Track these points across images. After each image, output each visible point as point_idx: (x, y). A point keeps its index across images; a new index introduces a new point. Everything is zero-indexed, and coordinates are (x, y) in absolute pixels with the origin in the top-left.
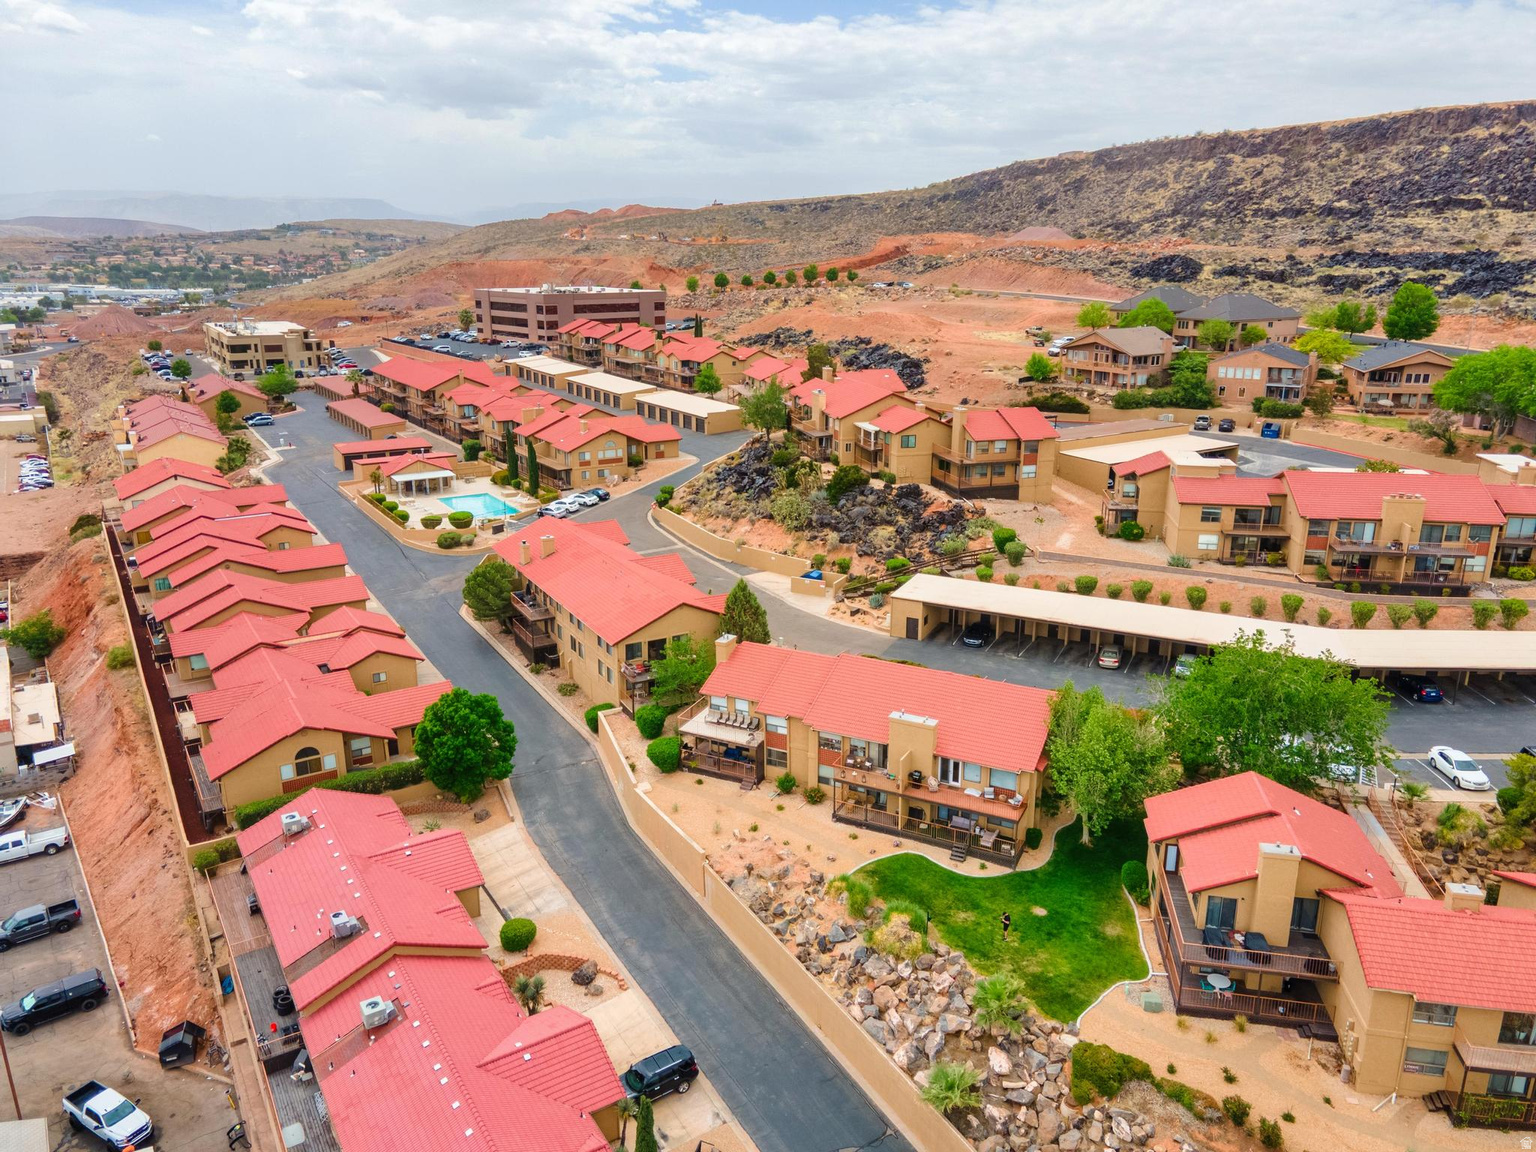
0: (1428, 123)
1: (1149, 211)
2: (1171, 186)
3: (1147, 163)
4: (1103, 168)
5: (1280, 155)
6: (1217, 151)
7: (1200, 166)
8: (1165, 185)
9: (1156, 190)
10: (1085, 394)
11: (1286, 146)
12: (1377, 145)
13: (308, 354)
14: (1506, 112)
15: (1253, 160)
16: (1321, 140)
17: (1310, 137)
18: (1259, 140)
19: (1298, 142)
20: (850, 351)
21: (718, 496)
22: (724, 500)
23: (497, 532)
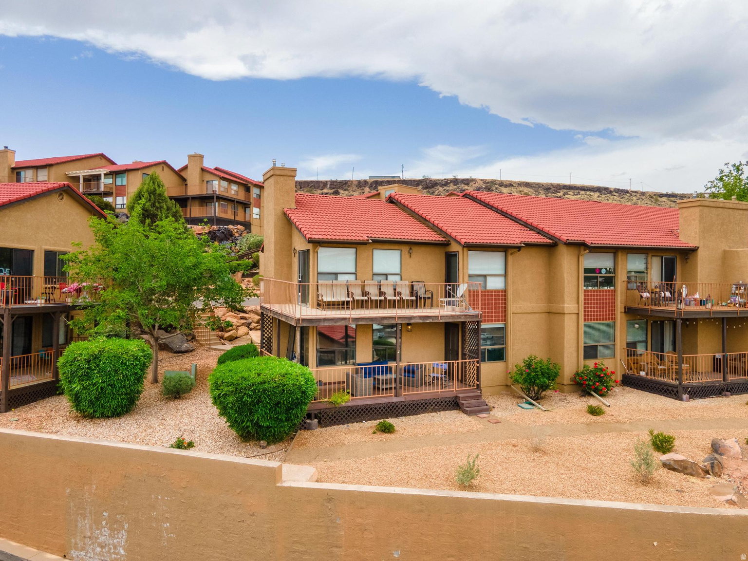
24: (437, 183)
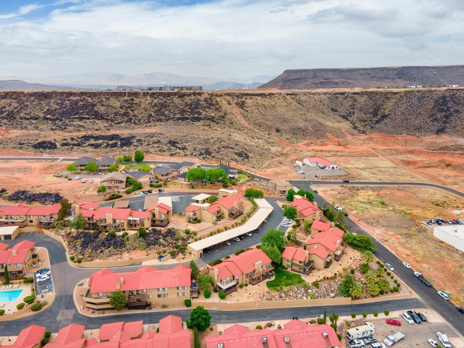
0: (58, 95)
5: (13, 99)
10: (117, 192)
11: (14, 96)
12: (46, 99)
14: (78, 93)
15: (4, 100)
16: (26, 96)
17: (21, 95)
18: (3, 94)
19: (18, 96)
20: (4, 195)
21: (102, 252)
22: (107, 251)
23: (42, 297)
24: (185, 94)
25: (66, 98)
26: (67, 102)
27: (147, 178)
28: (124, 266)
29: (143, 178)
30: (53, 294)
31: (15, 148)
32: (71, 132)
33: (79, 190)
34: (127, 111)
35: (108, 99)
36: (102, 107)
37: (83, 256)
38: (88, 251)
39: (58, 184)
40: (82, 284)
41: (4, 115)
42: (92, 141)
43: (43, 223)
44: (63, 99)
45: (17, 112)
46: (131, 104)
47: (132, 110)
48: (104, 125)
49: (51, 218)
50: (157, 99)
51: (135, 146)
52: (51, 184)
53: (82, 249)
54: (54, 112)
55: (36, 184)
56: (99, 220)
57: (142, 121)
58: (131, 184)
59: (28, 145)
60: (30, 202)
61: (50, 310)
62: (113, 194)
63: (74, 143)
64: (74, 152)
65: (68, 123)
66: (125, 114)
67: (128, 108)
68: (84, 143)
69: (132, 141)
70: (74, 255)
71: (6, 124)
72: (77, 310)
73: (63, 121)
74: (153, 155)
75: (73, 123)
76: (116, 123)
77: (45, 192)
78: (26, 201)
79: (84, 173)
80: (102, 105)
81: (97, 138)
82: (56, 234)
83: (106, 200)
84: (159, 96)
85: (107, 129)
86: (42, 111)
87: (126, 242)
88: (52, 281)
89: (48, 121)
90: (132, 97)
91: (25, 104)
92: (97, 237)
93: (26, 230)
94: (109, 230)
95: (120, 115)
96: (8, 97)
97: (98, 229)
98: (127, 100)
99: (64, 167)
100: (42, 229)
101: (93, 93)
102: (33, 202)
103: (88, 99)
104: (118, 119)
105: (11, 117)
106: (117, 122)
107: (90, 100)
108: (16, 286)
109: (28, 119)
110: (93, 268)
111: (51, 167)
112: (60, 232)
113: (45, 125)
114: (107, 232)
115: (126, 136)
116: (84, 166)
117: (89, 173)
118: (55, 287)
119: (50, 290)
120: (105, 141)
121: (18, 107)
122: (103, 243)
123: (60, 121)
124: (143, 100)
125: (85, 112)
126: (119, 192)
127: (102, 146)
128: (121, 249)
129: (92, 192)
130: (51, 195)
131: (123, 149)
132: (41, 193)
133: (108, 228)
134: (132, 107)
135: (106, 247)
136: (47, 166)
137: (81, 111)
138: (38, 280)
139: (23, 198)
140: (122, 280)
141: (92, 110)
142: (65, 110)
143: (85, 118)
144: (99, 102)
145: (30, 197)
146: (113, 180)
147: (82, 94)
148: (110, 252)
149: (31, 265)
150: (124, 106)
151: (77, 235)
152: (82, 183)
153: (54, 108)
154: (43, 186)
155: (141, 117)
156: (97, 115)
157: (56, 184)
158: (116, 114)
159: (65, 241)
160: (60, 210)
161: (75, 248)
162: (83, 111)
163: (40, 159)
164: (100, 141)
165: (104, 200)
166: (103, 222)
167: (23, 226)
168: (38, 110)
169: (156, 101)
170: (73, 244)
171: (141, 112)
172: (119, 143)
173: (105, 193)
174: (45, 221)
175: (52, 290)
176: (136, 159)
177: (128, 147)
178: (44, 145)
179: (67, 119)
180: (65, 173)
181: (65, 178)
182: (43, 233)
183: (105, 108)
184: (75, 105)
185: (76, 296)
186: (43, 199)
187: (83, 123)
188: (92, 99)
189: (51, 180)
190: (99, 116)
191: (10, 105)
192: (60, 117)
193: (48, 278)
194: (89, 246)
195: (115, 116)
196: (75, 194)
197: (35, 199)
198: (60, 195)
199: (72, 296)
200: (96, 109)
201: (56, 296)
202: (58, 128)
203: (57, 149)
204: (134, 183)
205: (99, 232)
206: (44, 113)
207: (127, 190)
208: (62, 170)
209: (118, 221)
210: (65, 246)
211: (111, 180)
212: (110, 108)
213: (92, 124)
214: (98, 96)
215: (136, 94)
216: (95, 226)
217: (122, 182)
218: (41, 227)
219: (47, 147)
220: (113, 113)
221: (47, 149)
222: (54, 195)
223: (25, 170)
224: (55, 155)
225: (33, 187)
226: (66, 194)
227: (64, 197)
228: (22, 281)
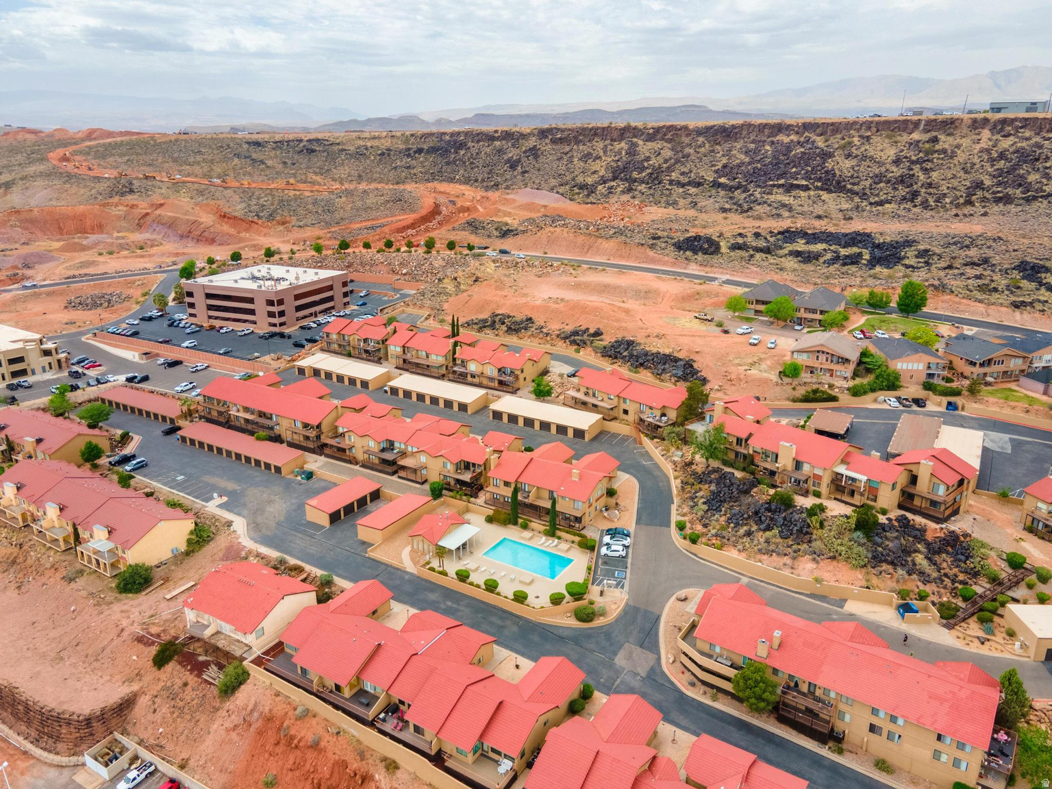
0: (753, 131)
1: (596, 176)
2: (604, 158)
3: (581, 141)
4: (548, 141)
5: (666, 142)
6: (625, 135)
7: (617, 146)
8: (598, 158)
9: (594, 161)
10: (827, 386)
11: (669, 136)
12: (726, 141)
13: (48, 359)
14: (796, 126)
15: (650, 143)
16: (690, 134)
17: (683, 133)
18: (651, 131)
19: (676, 134)
20: (597, 343)
21: (749, 534)
22: (761, 537)
23: (602, 593)
25: (769, 137)
26: (768, 148)
27: (919, 361)
28: (796, 593)
29: (908, 362)
30: (623, 595)
31: (642, 245)
32: (759, 218)
33: (737, 361)
34: (911, 173)
35: (868, 138)
36: (847, 161)
37: (705, 530)
38: (717, 520)
39: (697, 338)
40: (686, 599)
41: (644, 174)
42: (800, 245)
43: (646, 423)
44: (760, 141)
45: (668, 168)
46: (927, 153)
47: (926, 170)
48: (839, 207)
49: (663, 415)
50: (1012, 138)
51: (907, 267)
52: (685, 335)
53: (707, 510)
54: (735, 171)
55: (656, 331)
56: (760, 451)
57: (948, 200)
58: (869, 371)
59: (666, 242)
60: (636, 367)
61: (607, 632)
62: (815, 387)
63: (759, 246)
64: (752, 267)
65: (759, 196)
66: (901, 181)
67: (916, 162)
68: (780, 246)
69: (903, 254)
70: (686, 519)
71: (643, 194)
72: (659, 659)
73: (749, 191)
74: (957, 299)
75: (770, 196)
76: (871, 204)
77: (667, 351)
78: (629, 363)
79: (762, 321)
80: (848, 156)
81: (813, 238)
82: (663, 456)
83: (794, 400)
84: (1021, 128)
85: (845, 216)
86: (713, 168)
87: (815, 532)
88: (629, 565)
89: (720, 189)
90: (934, 134)
91: (685, 153)
92: (747, 492)
93: (614, 427)
94: (781, 483)
95: (888, 182)
96: (659, 136)
97: (753, 473)
98: (919, 141)
99: (722, 299)
100: (642, 435)
101: (832, 124)
102: (641, 369)
103: (818, 139)
104: (881, 194)
105: (654, 179)
106: (877, 199)
107: (820, 142)
108: (564, 546)
109: (683, 185)
110: (720, 566)
111: (697, 297)
112: (673, 453)
113: (712, 200)
114: (774, 486)
115: (888, 239)
116: (764, 303)
117: (772, 323)
118: (630, 580)
119: (619, 585)
120: (832, 248)
121: (670, 159)
122: (756, 513)
123: (744, 192)
124: (966, 142)
125: (803, 172)
126: (831, 386)
127: (822, 260)
128: (799, 544)
129: (765, 371)
130: (676, 360)
131: (872, 272)
132: (659, 353)
133: (778, 479)
134: (928, 160)
135: (762, 527)
136: (689, 291)
137: (794, 170)
138: (604, 550)
139: (626, 356)
140: (776, 637)
141: (819, 168)
142: (759, 165)
143: (798, 187)
144: (843, 147)
145: (637, 357)
146: (823, 352)
147: (808, 127)
148: (767, 541)
149: (601, 511)
150: (906, 157)
151: (703, 473)
152: (750, 344)
153: (739, 161)
154: (668, 337)
155: (948, 188)
156: (829, 180)
157: (694, 339)
158: (877, 180)
159: (676, 478)
160: (683, 403)
161: (691, 504)
162: (799, 169)
163: (680, 274)
164: (820, 247)
165: (788, 399)
166: (769, 459)
167: (611, 418)
168: (706, 166)
169: (1006, 144)
170: (690, 492)
171: (950, 176)
172: (867, 257)
173: (795, 382)
174: (648, 420)
175: (623, 585)
176: (902, 305)
177: (888, 267)
178: (696, 243)
179: (759, 186)
180: (721, 314)
181: (717, 326)
182: (641, 443)
183: (854, 162)
184: (784, 155)
185: (667, 623)
186: (661, 367)
187: (792, 198)
188: (826, 141)
189: (688, 325)
190: (833, 184)
191: (659, 154)
192: (745, 183)
193: (624, 553)
194: (723, 509)
195: (875, 183)
196: (725, 370)
197: (646, 364)
198: (695, 366)
199: (658, 618)
200: (829, 164)
201: (627, 604)
202: (735, 207)
203: (720, 255)
204: (879, 371)
205: (753, 482)
206: (716, 172)
207: (855, 387)
208: (716, 305)
209: (806, 468)
210: (675, 492)
211: (818, 352)
212: (868, 163)
213: (811, 202)
214: (843, 132)
215: (949, 125)
216: (748, 462)
217: (847, 361)
218: (640, 431)
219: (701, 249)
220: (871, 177)
221: (700, 254)
222: (682, 363)
223: (646, 295)
224: (713, 269)
225: (649, 336)
226: (707, 366)
227: (701, 371)
228: (577, 539)
